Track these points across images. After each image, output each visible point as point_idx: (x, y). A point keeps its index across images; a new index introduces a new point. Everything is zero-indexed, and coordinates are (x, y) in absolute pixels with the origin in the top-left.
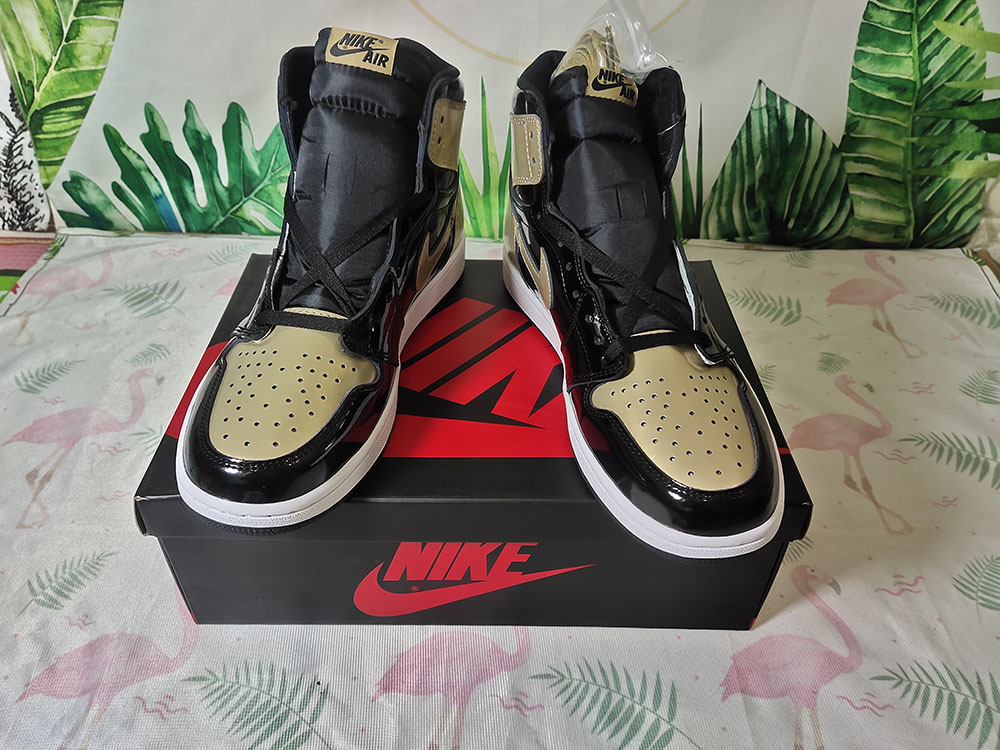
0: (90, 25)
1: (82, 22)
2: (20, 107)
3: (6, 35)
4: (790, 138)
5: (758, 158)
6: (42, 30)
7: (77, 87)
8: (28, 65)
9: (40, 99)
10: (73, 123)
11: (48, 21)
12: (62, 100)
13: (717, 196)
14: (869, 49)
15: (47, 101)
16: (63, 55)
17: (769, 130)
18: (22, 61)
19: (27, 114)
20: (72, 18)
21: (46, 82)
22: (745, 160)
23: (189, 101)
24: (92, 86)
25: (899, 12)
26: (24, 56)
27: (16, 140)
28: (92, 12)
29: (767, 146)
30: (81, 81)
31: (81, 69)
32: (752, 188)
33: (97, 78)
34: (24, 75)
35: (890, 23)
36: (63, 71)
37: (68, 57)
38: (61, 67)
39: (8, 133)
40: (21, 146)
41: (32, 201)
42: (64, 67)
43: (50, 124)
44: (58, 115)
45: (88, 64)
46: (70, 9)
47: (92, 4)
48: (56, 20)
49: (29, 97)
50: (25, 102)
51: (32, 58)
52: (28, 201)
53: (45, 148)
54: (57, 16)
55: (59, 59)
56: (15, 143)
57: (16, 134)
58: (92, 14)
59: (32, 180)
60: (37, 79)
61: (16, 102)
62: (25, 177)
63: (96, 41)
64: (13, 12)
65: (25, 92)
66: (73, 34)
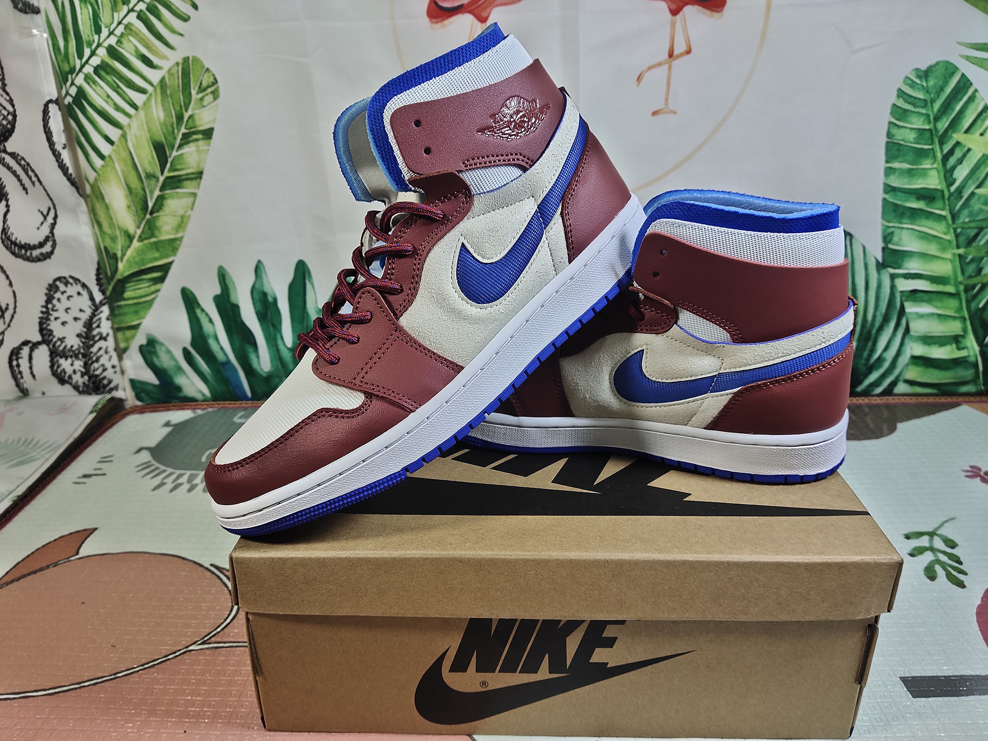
0: (173, 198)
1: (166, 196)
2: (104, 281)
6: (129, 207)
7: (157, 255)
8: (113, 239)
9: (123, 269)
10: (153, 288)
11: (134, 198)
12: (143, 268)
14: (896, 165)
15: (129, 270)
16: (146, 227)
18: (108, 237)
19: (109, 284)
20: (157, 193)
21: (129, 253)
23: (259, 261)
24: (170, 253)
25: (919, 129)
26: (110, 233)
27: (96, 313)
28: (176, 186)
30: (161, 249)
31: (162, 238)
33: (175, 245)
34: (109, 248)
35: (912, 140)
36: (146, 242)
37: (151, 229)
38: (143, 238)
39: (90, 307)
40: (100, 319)
41: (105, 374)
42: (146, 239)
43: (131, 291)
44: (140, 282)
45: (168, 233)
46: (156, 186)
47: (175, 179)
48: (142, 196)
49: (113, 268)
50: (109, 274)
51: (118, 232)
52: (101, 374)
53: (125, 314)
54: (143, 192)
55: (143, 232)
56: (95, 316)
57: (96, 308)
58: (175, 188)
59: (106, 352)
60: (122, 251)
61: (101, 276)
62: (100, 349)
63: (177, 212)
64: (101, 193)
65: (109, 264)
66: (157, 208)
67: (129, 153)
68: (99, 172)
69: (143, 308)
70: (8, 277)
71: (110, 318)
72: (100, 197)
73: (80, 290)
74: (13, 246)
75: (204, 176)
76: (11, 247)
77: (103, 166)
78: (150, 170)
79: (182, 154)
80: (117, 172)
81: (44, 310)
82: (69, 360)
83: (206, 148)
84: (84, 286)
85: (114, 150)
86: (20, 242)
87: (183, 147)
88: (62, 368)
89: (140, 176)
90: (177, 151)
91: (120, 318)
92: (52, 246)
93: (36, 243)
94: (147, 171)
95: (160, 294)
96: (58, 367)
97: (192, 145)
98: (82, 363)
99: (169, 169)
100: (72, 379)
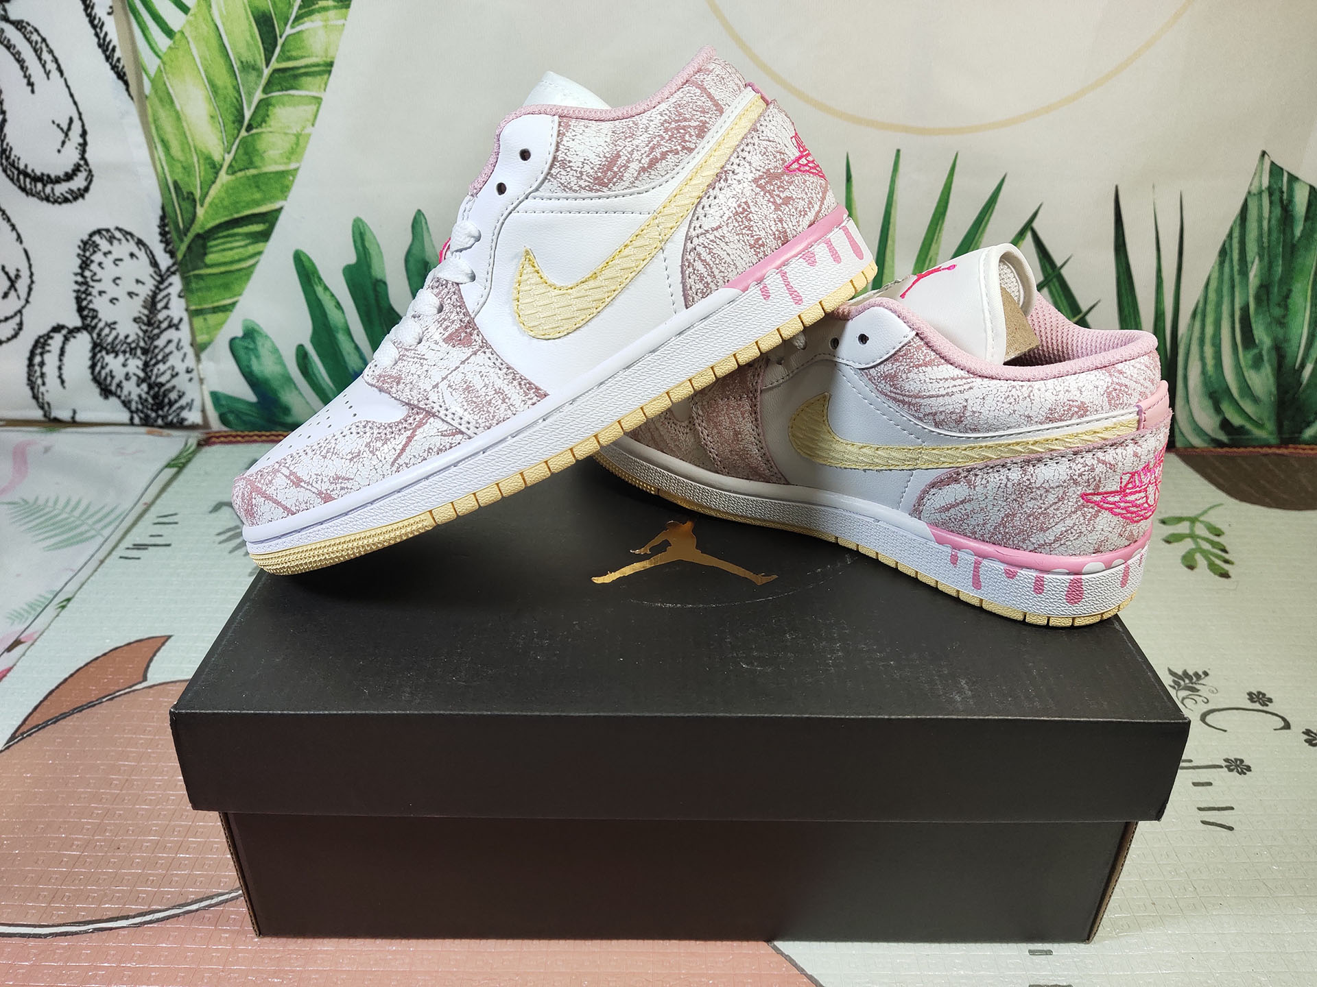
0: (284, 105)
1: (273, 101)
2: (173, 236)
3: (157, 128)
4: (1298, 231)
5: (1253, 263)
6: (212, 117)
7: (258, 196)
8: (188, 169)
9: (205, 217)
10: (252, 249)
11: (222, 104)
12: (236, 216)
13: (1198, 324)
15: (214, 220)
16: (241, 151)
17: (1269, 221)
18: (179, 165)
19: (182, 241)
20: (259, 95)
21: (213, 192)
22: (1236, 268)
23: (419, 211)
24: (279, 194)
26: (182, 159)
27: (162, 287)
28: (288, 86)
29: (1266, 245)
30: (263, 187)
31: (265, 170)
32: (1245, 309)
33: (287, 182)
34: (181, 184)
36: (240, 174)
37: (248, 154)
38: (236, 169)
39: (152, 276)
40: (169, 294)
41: (174, 382)
42: (240, 170)
43: (216, 252)
44: (229, 239)
45: (276, 163)
46: (257, 84)
47: (287, 74)
48: (234, 100)
49: (188, 216)
50: (181, 226)
51: (195, 159)
52: (168, 381)
53: (209, 289)
54: (236, 95)
55: (234, 158)
56: (161, 290)
57: (162, 278)
58: (287, 89)
59: (178, 348)
60: (201, 189)
61: (167, 229)
62: (169, 342)
63: (289, 127)
64: (169, 94)
65: (181, 210)
66: (259, 119)
67: (213, 26)
68: (165, 58)
69: (237, 279)
70: (13, 227)
71: (182, 294)
72: (167, 100)
73: (135, 250)
74: (21, 177)
75: (334, 69)
76: (18, 180)
77: (170, 48)
78: (247, 56)
79: (298, 32)
80: (194, 59)
81: (80, 279)
82: (121, 358)
83: (340, 22)
84: (140, 242)
85: (189, 22)
86: (33, 171)
87: (301, 21)
88: (107, 370)
89: (233, 66)
90: (292, 27)
91: (200, 294)
92: (86, 180)
93: (61, 174)
94: (244, 60)
95: (263, 258)
96: (103, 368)
97: (316, 17)
98: (140, 363)
99: (279, 55)
100: (122, 388)
